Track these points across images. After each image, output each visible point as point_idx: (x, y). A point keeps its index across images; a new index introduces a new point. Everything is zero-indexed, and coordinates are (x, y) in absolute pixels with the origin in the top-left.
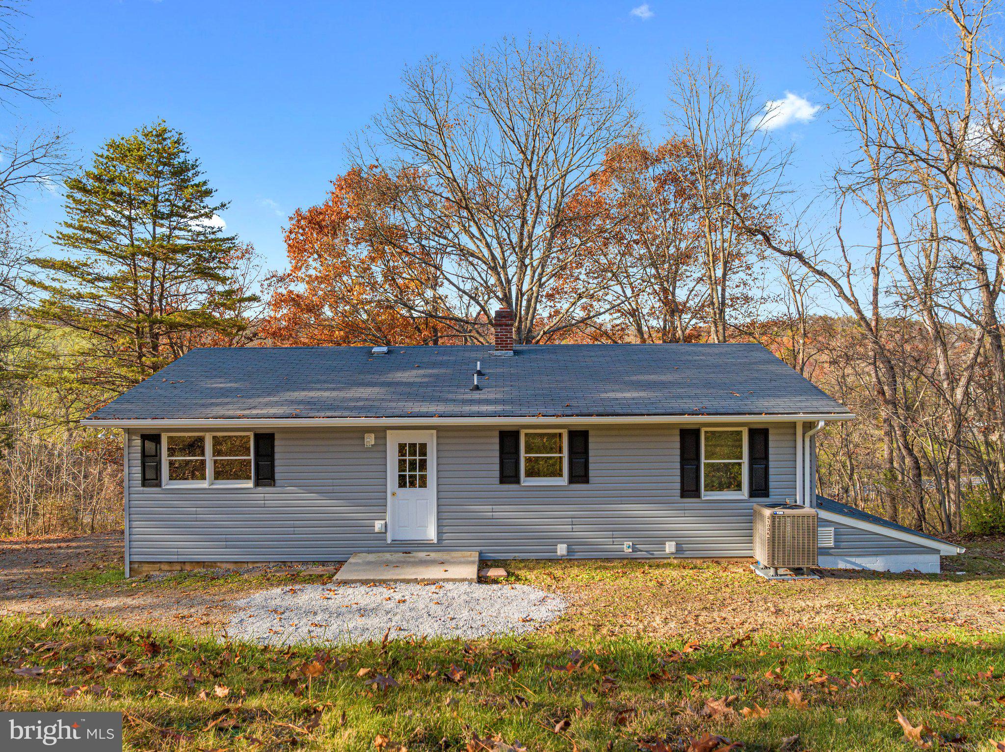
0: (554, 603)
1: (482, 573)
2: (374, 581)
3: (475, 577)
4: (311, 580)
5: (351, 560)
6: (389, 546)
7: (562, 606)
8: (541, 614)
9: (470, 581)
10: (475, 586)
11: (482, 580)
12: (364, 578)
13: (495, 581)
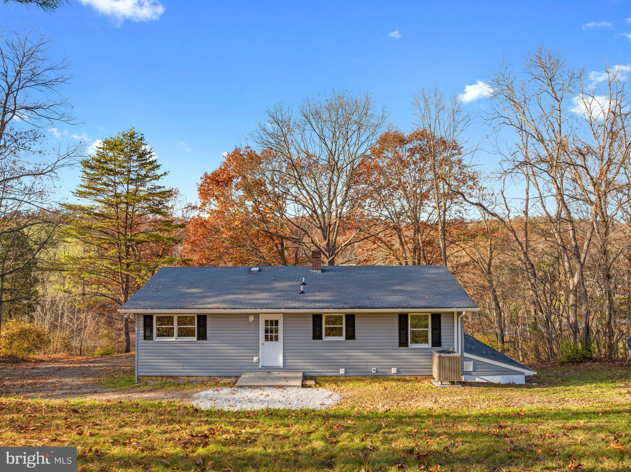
0: (336, 397)
1: (304, 383)
2: (254, 386)
3: (300, 384)
4: (225, 385)
5: (243, 376)
6: (260, 369)
7: (339, 398)
8: (329, 402)
9: (298, 387)
10: (300, 389)
11: (304, 386)
12: (250, 384)
13: (310, 387)
